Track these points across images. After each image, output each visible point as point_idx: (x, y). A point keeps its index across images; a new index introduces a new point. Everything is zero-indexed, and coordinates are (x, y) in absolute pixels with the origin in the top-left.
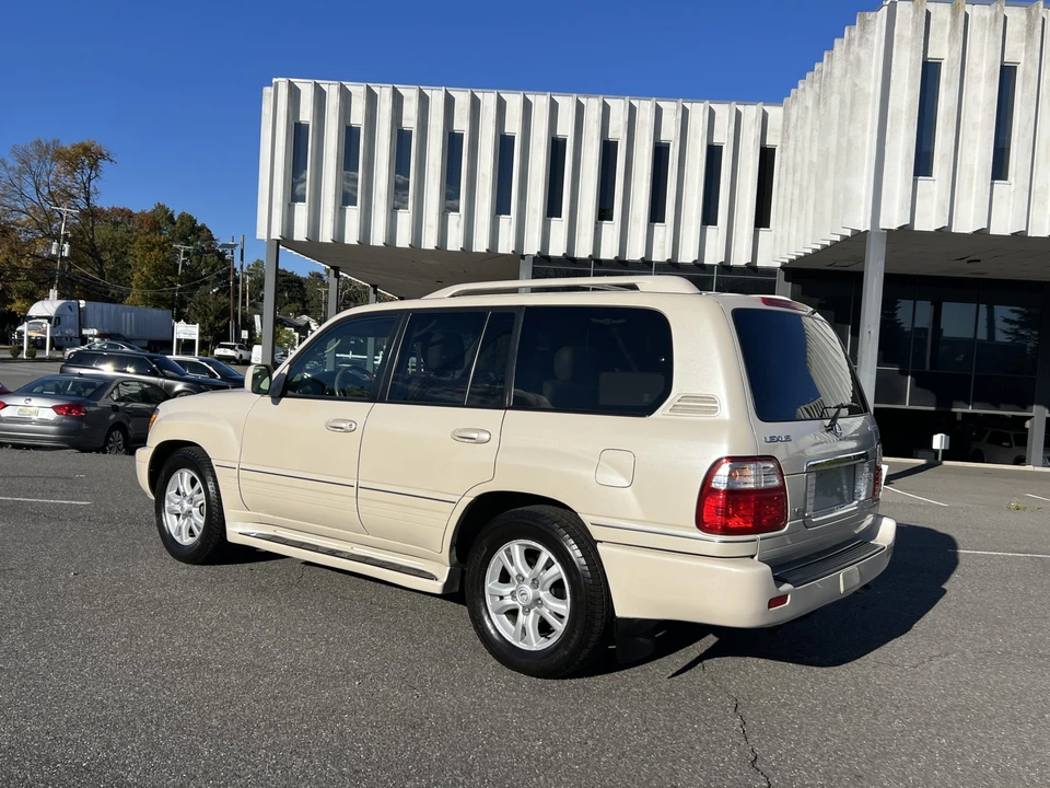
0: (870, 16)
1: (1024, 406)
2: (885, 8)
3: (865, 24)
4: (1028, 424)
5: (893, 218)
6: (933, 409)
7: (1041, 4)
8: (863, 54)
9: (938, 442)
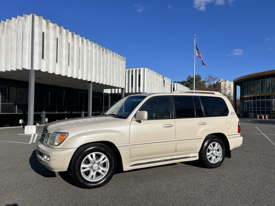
0: (27, 16)
1: (41, 111)
2: (31, 16)
3: (25, 17)
4: (41, 115)
5: (36, 68)
6: (22, 113)
7: (63, 27)
8: (25, 24)
9: (21, 121)
